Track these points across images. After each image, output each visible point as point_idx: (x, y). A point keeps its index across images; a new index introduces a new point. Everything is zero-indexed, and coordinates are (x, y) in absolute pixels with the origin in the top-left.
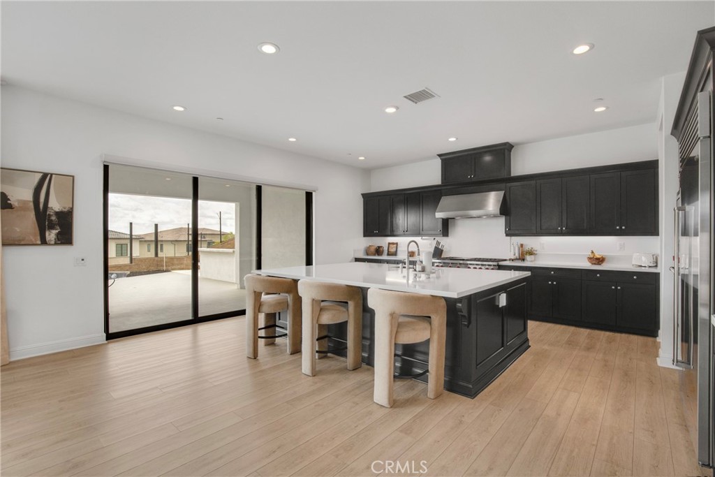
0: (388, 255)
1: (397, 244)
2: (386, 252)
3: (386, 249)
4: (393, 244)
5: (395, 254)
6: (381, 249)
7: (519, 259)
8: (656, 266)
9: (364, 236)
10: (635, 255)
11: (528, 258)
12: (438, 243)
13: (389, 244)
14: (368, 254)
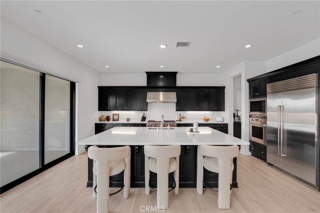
0: (113, 120)
1: (119, 114)
2: (112, 119)
3: (111, 117)
4: (116, 114)
5: (118, 120)
6: (109, 117)
7: (179, 120)
8: (223, 121)
9: (99, 110)
10: (217, 118)
11: (183, 120)
12: (144, 114)
13: (113, 114)
14: (100, 121)
